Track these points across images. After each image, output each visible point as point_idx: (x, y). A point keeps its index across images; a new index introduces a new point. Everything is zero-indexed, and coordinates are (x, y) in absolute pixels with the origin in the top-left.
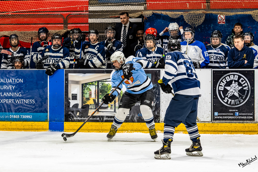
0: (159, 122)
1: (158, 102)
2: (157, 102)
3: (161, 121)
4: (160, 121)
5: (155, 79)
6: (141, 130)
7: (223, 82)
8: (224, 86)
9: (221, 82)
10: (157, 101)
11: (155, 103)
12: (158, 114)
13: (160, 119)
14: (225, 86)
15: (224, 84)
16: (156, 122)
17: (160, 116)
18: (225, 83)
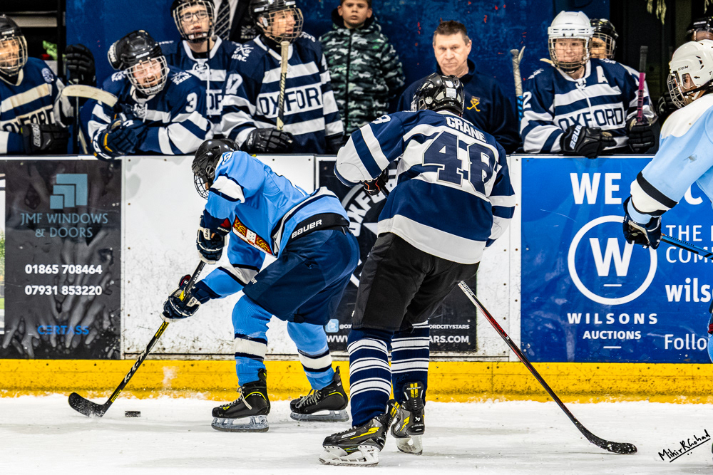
0: (115, 357)
1: (112, 282)
2: (109, 282)
3: (125, 354)
4: (122, 352)
5: (103, 193)
6: (48, 385)
7: (359, 207)
8: (360, 220)
9: (352, 207)
10: (107, 278)
11: (103, 284)
12: (111, 325)
13: (118, 344)
14: (366, 219)
15: (363, 213)
16: (107, 358)
17: (122, 334)
18: (367, 208)
